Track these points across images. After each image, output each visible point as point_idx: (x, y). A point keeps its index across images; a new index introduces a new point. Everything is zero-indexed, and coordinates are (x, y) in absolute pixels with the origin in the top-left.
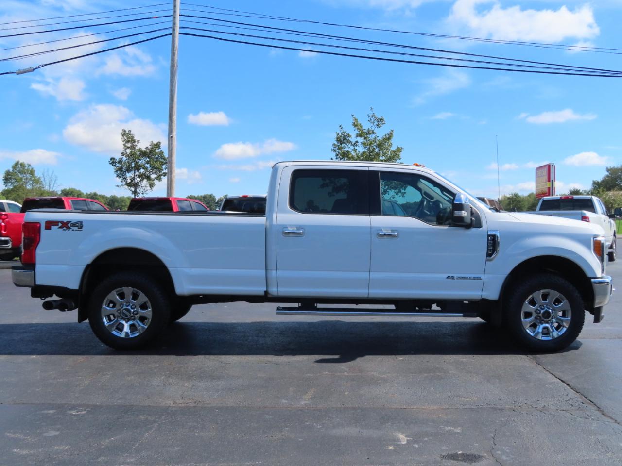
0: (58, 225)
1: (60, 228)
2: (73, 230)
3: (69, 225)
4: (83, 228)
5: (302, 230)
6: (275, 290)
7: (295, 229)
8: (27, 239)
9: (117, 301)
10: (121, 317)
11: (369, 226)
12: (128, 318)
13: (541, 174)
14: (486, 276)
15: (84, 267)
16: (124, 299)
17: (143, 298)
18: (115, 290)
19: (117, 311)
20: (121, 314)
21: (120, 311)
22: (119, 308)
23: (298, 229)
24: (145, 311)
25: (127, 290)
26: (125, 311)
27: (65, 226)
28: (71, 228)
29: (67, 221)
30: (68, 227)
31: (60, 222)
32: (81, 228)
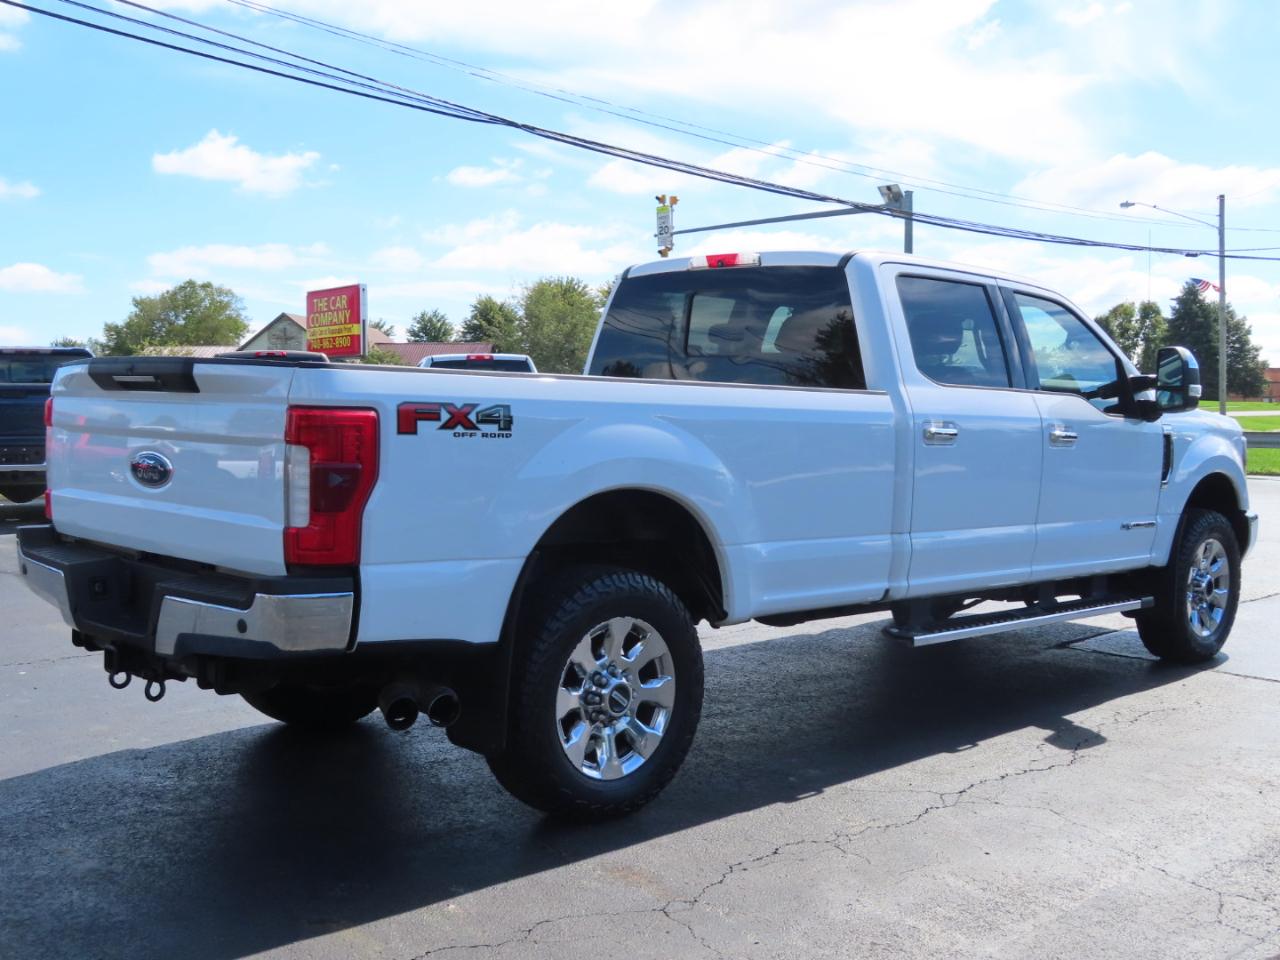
0: (437, 418)
1: (445, 427)
2: (484, 435)
3: (472, 417)
4: (513, 427)
5: (955, 428)
6: (904, 584)
7: (941, 425)
8: (338, 471)
9: (590, 665)
10: (602, 717)
11: (1038, 416)
12: (620, 717)
13: (327, 306)
14: (1159, 520)
15: (521, 562)
16: (603, 656)
17: (653, 645)
18: (592, 630)
19: (585, 698)
20: (605, 705)
21: (601, 696)
22: (591, 687)
23: (946, 425)
24: (656, 684)
25: (620, 626)
26: (617, 695)
27: (459, 423)
28: (477, 429)
29: (465, 405)
30: (470, 425)
31: (445, 409)
32: (509, 429)
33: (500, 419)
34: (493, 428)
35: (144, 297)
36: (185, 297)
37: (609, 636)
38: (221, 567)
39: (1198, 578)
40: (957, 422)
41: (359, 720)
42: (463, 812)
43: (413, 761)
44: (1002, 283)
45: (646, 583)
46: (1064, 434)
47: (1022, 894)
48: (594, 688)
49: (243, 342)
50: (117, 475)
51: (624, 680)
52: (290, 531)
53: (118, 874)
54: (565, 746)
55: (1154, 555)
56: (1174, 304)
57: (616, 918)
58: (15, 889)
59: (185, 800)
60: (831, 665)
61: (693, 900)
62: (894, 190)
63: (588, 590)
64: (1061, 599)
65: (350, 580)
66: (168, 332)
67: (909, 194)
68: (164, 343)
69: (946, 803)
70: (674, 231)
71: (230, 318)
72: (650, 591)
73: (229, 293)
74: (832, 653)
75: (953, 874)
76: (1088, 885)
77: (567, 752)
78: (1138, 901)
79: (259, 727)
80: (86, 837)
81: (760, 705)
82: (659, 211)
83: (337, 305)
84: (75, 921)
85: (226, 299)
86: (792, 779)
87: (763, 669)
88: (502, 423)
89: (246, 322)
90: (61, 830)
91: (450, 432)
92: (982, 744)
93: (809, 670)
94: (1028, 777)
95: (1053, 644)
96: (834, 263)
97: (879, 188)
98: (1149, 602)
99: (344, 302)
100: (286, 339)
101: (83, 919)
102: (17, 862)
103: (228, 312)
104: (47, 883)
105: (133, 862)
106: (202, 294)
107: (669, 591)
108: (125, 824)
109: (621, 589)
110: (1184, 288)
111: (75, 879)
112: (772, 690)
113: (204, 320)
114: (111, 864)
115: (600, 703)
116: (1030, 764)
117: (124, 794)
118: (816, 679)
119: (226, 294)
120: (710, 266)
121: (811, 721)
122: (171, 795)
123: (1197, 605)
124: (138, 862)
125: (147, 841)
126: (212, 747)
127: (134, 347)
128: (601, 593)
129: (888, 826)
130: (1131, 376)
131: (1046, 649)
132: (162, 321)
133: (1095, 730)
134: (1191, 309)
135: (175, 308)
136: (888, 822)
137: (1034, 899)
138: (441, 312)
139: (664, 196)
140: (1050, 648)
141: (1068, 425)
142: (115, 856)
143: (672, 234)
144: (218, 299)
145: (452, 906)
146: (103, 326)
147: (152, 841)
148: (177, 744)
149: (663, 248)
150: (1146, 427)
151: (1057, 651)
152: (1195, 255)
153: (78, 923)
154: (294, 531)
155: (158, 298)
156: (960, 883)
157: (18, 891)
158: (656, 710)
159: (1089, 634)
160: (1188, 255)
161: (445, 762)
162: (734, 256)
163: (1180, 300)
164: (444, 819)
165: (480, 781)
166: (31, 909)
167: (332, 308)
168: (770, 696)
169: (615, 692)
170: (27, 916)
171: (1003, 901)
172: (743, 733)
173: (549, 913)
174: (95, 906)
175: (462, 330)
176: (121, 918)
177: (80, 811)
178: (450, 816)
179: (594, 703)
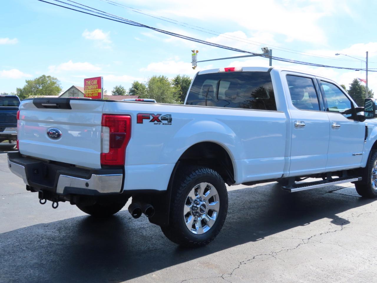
0: (149, 118)
1: (151, 121)
2: (163, 124)
3: (160, 118)
4: (172, 121)
5: (304, 123)
6: (288, 172)
7: (300, 122)
8: (119, 135)
9: (194, 198)
10: (197, 214)
11: (328, 120)
12: (203, 214)
13: (90, 83)
14: (364, 152)
15: (174, 165)
16: (198, 195)
17: (213, 191)
18: (195, 186)
19: (192, 208)
20: (199, 210)
21: (197, 208)
22: (194, 205)
23: (301, 122)
24: (213, 204)
25: (203, 185)
26: (202, 207)
27: (156, 120)
28: (161, 122)
29: (158, 114)
30: (159, 121)
31: (152, 115)
32: (171, 122)
33: (168, 119)
34: (166, 122)
35: (29, 80)
36: (42, 80)
37: (200, 188)
38: (77, 165)
39: (374, 171)
40: (305, 121)
41: (114, 215)
42: (152, 244)
43: (133, 228)
44: (317, 78)
45: (212, 172)
46: (336, 125)
47: (335, 272)
48: (195, 205)
49: (60, 94)
50: (36, 135)
51: (204, 203)
52: (103, 154)
53: (44, 265)
54: (186, 224)
55: (362, 164)
56: (350, 86)
57: (207, 279)
58: (12, 270)
59: (62, 240)
60: (259, 198)
61: (230, 273)
62: (266, 49)
63: (194, 174)
64: (333, 177)
65: (122, 170)
66: (37, 91)
67: (271, 50)
68: (35, 94)
69: (305, 242)
70: (197, 61)
71: (56, 87)
72: (213, 174)
73: (56, 79)
74: (259, 194)
75: (312, 265)
76: (355, 270)
77: (187, 225)
78: (372, 275)
79: (82, 216)
80: (32, 252)
81: (240, 210)
82: (193, 55)
83: (94, 83)
84: (32, 280)
85: (55, 81)
86: (254, 234)
87: (238, 199)
88: (169, 120)
89: (61, 88)
90: (24, 250)
91: (153, 123)
92: (312, 223)
93: (253, 199)
94: (329, 234)
95: (327, 191)
96: (266, 71)
97: (262, 48)
98: (360, 178)
99: (96, 82)
100: (73, 94)
101: (35, 279)
102: (11, 260)
103: (56, 85)
104: (22, 267)
105: (49, 260)
106: (47, 79)
107: (218, 174)
108: (44, 248)
109: (204, 173)
110: (354, 81)
111: (31, 266)
112: (243, 205)
113: (48, 87)
114: (42, 261)
115: (197, 210)
116: (328, 230)
117: (42, 238)
118: (256, 202)
119: (55, 79)
120: (226, 71)
121: (257, 216)
122: (58, 238)
123: (374, 180)
124: (50, 260)
125: (52, 254)
126: (68, 223)
127: (26, 96)
128: (198, 175)
129: (288, 250)
130: (356, 107)
131: (326, 193)
132: (34, 87)
133: (347, 219)
134: (356, 87)
135: (39, 83)
136: (288, 248)
137: (339, 274)
138: (122, 86)
139: (194, 50)
140: (327, 193)
141: (338, 123)
142: (43, 258)
143: (197, 62)
144: (53, 81)
145: (154, 275)
146: (16, 89)
147: (54, 253)
148: (57, 222)
149: (194, 66)
150: (360, 123)
151: (330, 194)
152: (359, 70)
153: (34, 281)
154: (104, 154)
155: (34, 80)
156: (315, 269)
157: (13, 270)
158: (214, 212)
159: (338, 188)
160: (356, 70)
161: (144, 228)
162: (234, 68)
163: (352, 84)
164: (146, 246)
165: (156, 234)
166: (18, 276)
167: (92, 84)
168: (242, 207)
169: (202, 206)
170: (17, 279)
171: (329, 274)
172: (236, 219)
173: (185, 277)
174: (39, 275)
175: (129, 91)
176: (48, 279)
177: (29, 244)
178: (148, 246)
179: (195, 210)
